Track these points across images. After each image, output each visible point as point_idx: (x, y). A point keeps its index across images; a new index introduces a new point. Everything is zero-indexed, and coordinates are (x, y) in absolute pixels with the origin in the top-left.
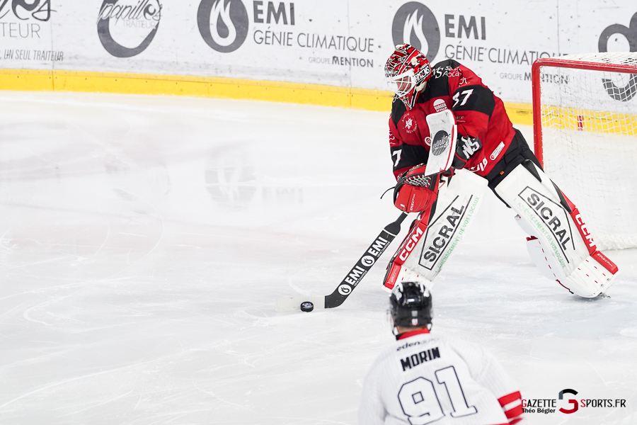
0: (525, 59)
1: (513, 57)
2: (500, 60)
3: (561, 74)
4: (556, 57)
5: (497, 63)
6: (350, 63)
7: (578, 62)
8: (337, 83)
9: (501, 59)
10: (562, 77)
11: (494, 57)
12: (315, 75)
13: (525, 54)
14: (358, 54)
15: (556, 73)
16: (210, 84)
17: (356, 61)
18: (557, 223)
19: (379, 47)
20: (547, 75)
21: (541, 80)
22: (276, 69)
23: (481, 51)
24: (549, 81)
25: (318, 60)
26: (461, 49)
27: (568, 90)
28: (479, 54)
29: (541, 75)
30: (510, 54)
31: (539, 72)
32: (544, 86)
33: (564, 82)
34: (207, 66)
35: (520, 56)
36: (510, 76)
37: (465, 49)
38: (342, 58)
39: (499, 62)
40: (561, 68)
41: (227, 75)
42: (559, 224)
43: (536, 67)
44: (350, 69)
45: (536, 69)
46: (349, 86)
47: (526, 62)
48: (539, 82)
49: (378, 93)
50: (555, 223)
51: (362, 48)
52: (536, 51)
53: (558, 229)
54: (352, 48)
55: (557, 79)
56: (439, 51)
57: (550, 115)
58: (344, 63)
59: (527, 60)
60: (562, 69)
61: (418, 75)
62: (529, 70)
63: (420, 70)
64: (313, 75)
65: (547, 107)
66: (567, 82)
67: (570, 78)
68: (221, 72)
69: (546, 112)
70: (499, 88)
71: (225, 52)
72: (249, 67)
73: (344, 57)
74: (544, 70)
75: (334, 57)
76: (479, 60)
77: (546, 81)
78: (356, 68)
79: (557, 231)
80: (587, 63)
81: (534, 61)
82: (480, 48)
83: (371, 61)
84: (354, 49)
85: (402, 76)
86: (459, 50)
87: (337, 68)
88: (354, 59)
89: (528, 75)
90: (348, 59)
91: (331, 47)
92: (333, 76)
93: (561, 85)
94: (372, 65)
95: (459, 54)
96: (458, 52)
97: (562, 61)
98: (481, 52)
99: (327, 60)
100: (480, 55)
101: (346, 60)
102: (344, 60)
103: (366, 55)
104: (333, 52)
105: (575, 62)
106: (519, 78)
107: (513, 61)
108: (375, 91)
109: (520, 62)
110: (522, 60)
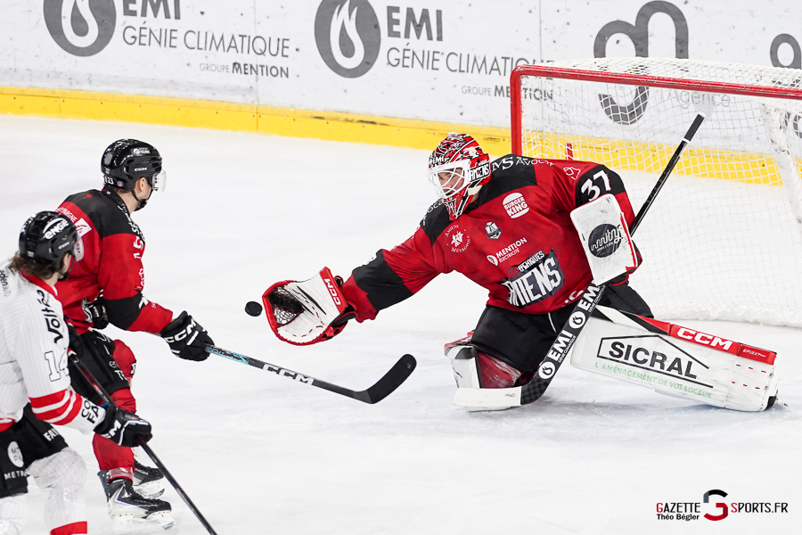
0: (495, 67)
1: (479, 65)
2: (462, 69)
5: (458, 73)
6: (257, 73)
7: (573, 71)
8: (238, 99)
9: (464, 68)
10: (546, 91)
11: (454, 65)
12: (208, 88)
13: (495, 60)
14: (267, 60)
15: (538, 86)
16: (61, 100)
17: (264, 69)
18: (659, 358)
19: (297, 50)
21: (522, 95)
22: (154, 80)
23: (437, 56)
25: (213, 68)
26: (408, 54)
28: (434, 60)
29: (523, 88)
30: (475, 60)
31: (520, 84)
32: (527, 104)
33: (547, 98)
34: (58, 75)
35: (489, 63)
36: (475, 91)
37: (414, 53)
38: (245, 65)
39: (460, 71)
41: (86, 87)
42: (664, 357)
43: (516, 78)
44: (257, 80)
45: (516, 80)
46: (256, 103)
47: (497, 72)
48: (520, 97)
49: (295, 112)
50: (658, 361)
51: (274, 51)
52: (510, 56)
53: (667, 364)
54: (260, 52)
55: (538, 94)
56: (379, 56)
57: (533, 142)
58: (248, 71)
59: (498, 69)
61: (475, 171)
62: (506, 82)
64: (205, 88)
65: (530, 132)
66: (551, 98)
67: (556, 91)
68: (77, 83)
69: (529, 138)
70: (461, 106)
71: (83, 55)
72: (116, 77)
73: (249, 63)
74: (528, 82)
75: (235, 64)
76: (433, 69)
77: (528, 96)
78: (264, 79)
79: (666, 367)
80: (585, 72)
82: (434, 52)
83: (285, 70)
84: (263, 53)
86: (406, 55)
87: (239, 79)
88: (262, 66)
89: (499, 89)
90: (255, 67)
91: (231, 49)
92: (234, 90)
93: (543, 102)
94: (287, 76)
95: (405, 59)
96: (404, 57)
97: (550, 68)
98: (435, 58)
99: (225, 68)
100: (435, 62)
101: (252, 67)
102: (248, 67)
103: (279, 62)
104: (233, 57)
105: (569, 70)
106: (487, 93)
107: (479, 70)
108: (292, 109)
109: (488, 71)
110: (492, 69)
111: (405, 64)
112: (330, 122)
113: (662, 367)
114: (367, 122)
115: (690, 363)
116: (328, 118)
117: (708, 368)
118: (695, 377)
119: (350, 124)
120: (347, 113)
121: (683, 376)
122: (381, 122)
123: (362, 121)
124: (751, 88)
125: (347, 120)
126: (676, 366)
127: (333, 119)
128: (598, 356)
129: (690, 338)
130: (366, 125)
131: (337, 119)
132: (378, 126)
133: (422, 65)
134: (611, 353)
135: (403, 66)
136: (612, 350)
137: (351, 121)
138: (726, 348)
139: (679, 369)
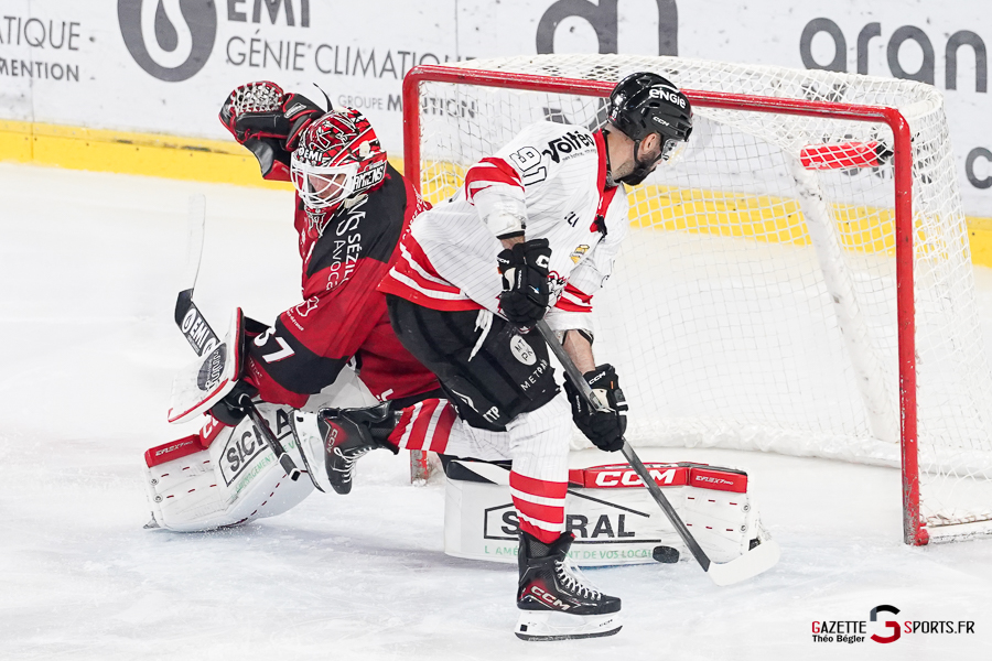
0: (389, 66)
1: (364, 64)
2: (339, 70)
3: (462, 98)
4: (452, 64)
5: (332, 74)
6: (30, 73)
7: (496, 74)
9: (341, 68)
10: (464, 104)
11: (327, 63)
13: (389, 56)
14: (47, 55)
15: (451, 96)
17: (43, 67)
18: (577, 522)
19: (92, 39)
20: (433, 100)
21: (421, 109)
23: (300, 50)
24: (438, 112)
26: (258, 46)
27: (474, 130)
28: (296, 55)
29: (421, 99)
30: (359, 55)
31: (417, 93)
32: (428, 123)
33: (467, 114)
35: (380, 60)
36: (358, 102)
37: (266, 46)
38: (14, 61)
39: (336, 72)
40: (461, 85)
42: (584, 520)
43: (411, 85)
44: (31, 84)
45: (411, 88)
46: (30, 119)
47: (391, 74)
48: (418, 114)
49: (88, 133)
50: (576, 527)
51: (57, 42)
52: (412, 50)
53: (590, 529)
54: (35, 42)
55: (453, 108)
56: (215, 49)
57: (439, 180)
58: (18, 71)
59: (393, 70)
60: (462, 87)
61: (362, 177)
62: (397, 89)
63: (368, 170)
65: (434, 164)
66: (472, 114)
67: (480, 106)
69: (432, 174)
73: (19, 60)
74: (427, 89)
76: (295, 68)
77: (430, 111)
78: (42, 83)
80: (514, 75)
81: (406, 71)
82: (297, 44)
83: (74, 69)
84: (40, 44)
85: (336, 170)
86: (255, 48)
88: (39, 64)
89: (395, 99)
90: (28, 64)
93: (461, 119)
94: (76, 78)
95: (254, 55)
96: (252, 51)
97: (464, 70)
98: (299, 52)
100: (298, 59)
101: (23, 65)
102: (18, 65)
103: (64, 57)
105: (490, 73)
106: (376, 106)
107: (365, 71)
108: (84, 129)
109: (378, 72)
110: (384, 69)
111: (254, 62)
112: (140, 148)
113: (584, 534)
114: (196, 149)
115: (622, 517)
116: (138, 143)
117: (648, 516)
118: (632, 534)
119: (170, 151)
120: (167, 134)
121: (616, 538)
122: (217, 148)
123: (189, 148)
124: (763, 100)
125: (166, 146)
126: (603, 527)
127: (144, 144)
128: (486, 537)
129: (614, 483)
130: (195, 153)
131: (151, 144)
132: (213, 155)
133: (279, 63)
134: (505, 529)
135: (251, 65)
136: (506, 525)
137: (174, 147)
138: (668, 481)
139: (609, 531)
